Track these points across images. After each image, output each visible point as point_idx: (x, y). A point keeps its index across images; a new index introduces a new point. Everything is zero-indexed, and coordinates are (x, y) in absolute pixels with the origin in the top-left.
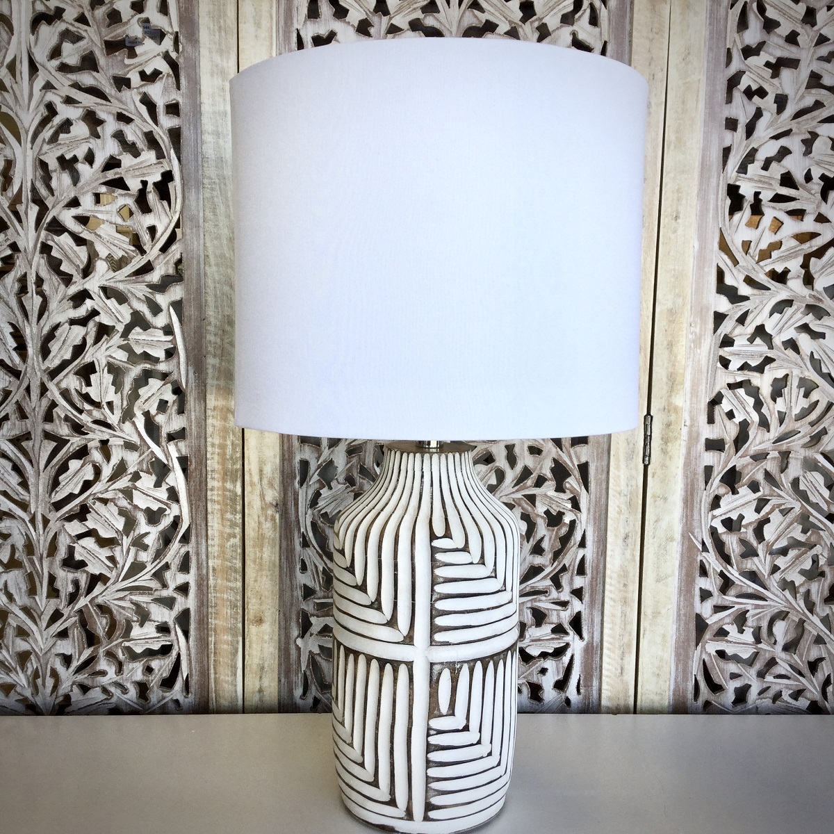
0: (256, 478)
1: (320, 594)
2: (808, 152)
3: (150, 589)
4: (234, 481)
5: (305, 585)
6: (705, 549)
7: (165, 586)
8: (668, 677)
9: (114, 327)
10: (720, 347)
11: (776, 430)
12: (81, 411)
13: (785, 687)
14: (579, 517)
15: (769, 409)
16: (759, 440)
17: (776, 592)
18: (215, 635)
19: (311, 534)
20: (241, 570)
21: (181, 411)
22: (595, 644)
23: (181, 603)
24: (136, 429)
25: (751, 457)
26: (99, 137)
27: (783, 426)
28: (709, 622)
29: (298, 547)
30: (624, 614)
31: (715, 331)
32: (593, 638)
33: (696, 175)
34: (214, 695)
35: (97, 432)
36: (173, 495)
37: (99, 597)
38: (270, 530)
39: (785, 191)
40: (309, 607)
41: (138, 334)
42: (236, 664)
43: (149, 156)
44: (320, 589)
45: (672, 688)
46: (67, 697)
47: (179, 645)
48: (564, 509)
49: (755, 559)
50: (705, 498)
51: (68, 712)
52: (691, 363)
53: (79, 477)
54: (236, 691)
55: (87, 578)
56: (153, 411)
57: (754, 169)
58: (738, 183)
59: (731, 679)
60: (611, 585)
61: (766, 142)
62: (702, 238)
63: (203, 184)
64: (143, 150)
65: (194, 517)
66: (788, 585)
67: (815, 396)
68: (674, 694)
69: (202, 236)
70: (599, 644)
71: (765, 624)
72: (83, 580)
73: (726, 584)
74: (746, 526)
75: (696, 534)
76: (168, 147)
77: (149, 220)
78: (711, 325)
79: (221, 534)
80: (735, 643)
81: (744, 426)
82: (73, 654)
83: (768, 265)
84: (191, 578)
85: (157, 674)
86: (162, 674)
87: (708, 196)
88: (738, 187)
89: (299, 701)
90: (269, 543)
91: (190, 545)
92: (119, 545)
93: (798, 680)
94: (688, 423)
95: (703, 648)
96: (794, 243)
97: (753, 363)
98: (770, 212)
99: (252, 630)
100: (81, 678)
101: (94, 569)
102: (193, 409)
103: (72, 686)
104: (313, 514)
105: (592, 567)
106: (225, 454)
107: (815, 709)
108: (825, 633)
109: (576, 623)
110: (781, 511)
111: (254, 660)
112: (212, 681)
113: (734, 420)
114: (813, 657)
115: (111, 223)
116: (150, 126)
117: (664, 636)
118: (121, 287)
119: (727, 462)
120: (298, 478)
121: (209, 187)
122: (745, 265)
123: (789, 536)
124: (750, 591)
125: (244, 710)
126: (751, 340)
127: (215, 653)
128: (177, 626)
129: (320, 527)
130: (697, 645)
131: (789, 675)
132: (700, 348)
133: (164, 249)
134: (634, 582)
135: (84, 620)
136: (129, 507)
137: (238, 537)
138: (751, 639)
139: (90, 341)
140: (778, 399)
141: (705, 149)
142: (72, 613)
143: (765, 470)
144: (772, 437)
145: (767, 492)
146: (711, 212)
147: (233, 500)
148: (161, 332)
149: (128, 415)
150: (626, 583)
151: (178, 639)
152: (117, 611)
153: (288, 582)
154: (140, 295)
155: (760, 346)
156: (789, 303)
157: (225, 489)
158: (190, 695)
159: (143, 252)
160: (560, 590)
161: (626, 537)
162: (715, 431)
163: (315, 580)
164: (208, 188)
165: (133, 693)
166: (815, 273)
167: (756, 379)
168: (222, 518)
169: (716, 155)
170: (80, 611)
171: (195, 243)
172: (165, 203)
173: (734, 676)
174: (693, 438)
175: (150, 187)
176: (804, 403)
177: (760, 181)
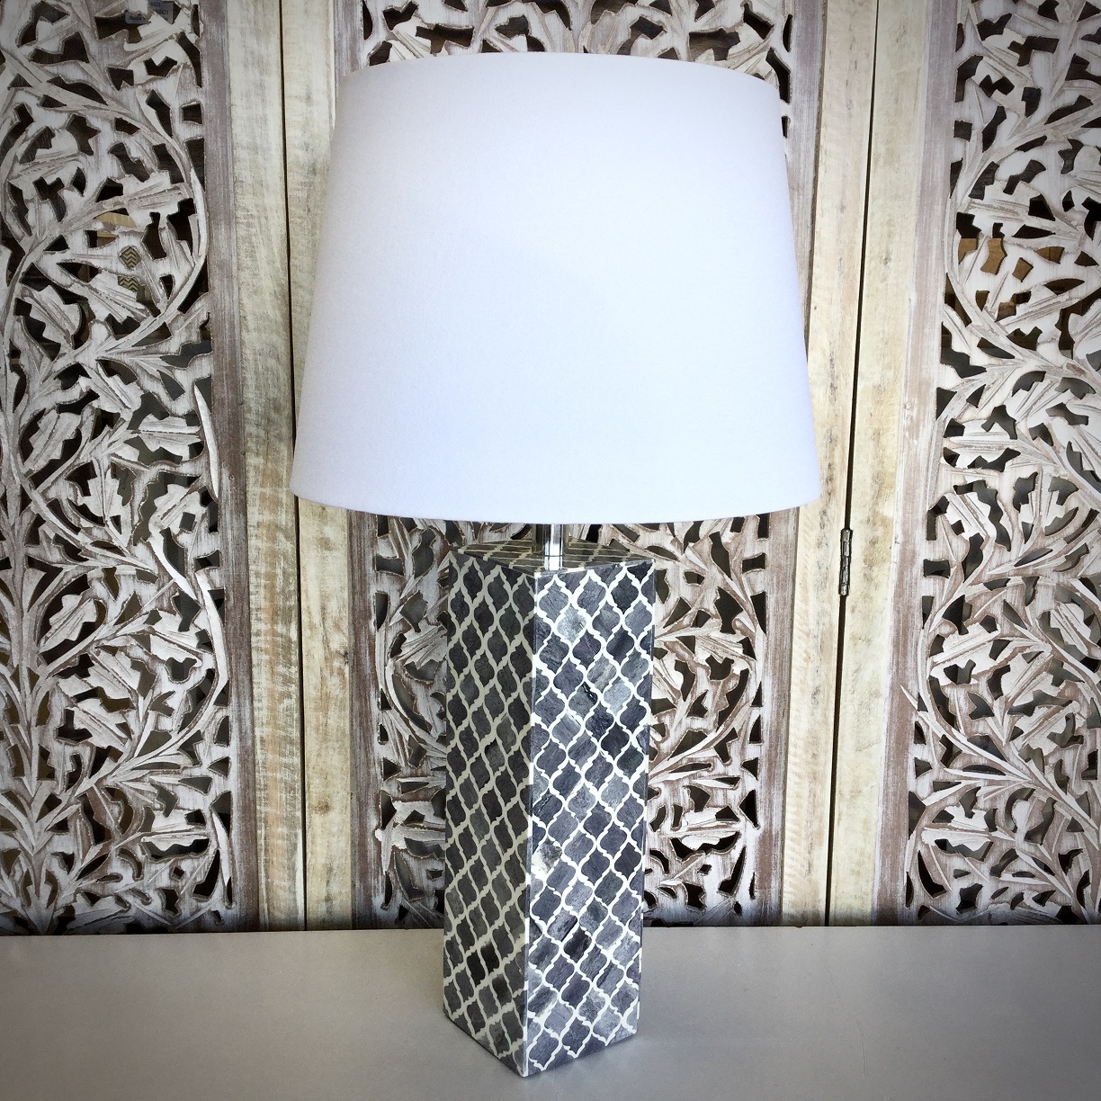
0: (317, 619)
1: (406, 770)
2: (1067, 168)
3: (178, 766)
4: (287, 623)
5: (386, 761)
6: (922, 707)
7: (196, 761)
8: (871, 875)
9: (118, 414)
10: (945, 437)
11: (1019, 548)
12: (76, 530)
13: (1028, 889)
14: (753, 666)
15: (1010, 520)
16: (995, 562)
17: (1017, 763)
18: (266, 827)
19: (392, 692)
20: (299, 741)
21: (213, 528)
22: (774, 833)
23: (219, 785)
24: (153, 553)
25: (986, 584)
26: (90, 152)
27: (1030, 542)
28: (926, 802)
29: (375, 709)
30: (813, 794)
31: (938, 414)
32: (771, 825)
33: (914, 200)
34: (266, 906)
35: (98, 557)
36: (205, 642)
37: (109, 777)
38: (339, 688)
39: (1036, 222)
40: (391, 788)
41: (153, 424)
42: (294, 864)
43: (161, 179)
44: (406, 764)
45: (876, 890)
46: (69, 909)
47: (217, 840)
48: (733, 655)
49: (989, 719)
50: (923, 639)
51: (72, 929)
52: (905, 458)
53: (76, 618)
54: (295, 900)
55: (92, 751)
56: (175, 529)
57: (994, 192)
58: (971, 212)
59: (956, 877)
60: (795, 755)
61: (1009, 155)
62: (921, 289)
63: (236, 217)
64: (152, 171)
65: (234, 671)
66: (1031, 754)
67: (1072, 502)
68: (879, 898)
69: (236, 288)
70: (780, 833)
71: (1001, 806)
72: (87, 756)
73: (949, 755)
74: (978, 677)
75: (909, 687)
76: (187, 167)
77: (163, 267)
78: (932, 406)
79: (271, 694)
80: (962, 830)
81: (976, 542)
82: (76, 853)
83: (1010, 324)
84: (231, 751)
85: (189, 879)
86: (195, 879)
87: (930, 230)
88: (972, 217)
89: (379, 911)
90: (336, 705)
91: (230, 708)
92: (133, 708)
93: (1047, 880)
94: (899, 540)
95: (919, 836)
96: (1048, 293)
97: (990, 458)
98: (1016, 252)
99: (315, 820)
100: (87, 884)
101: (100, 740)
102: (229, 526)
103: (75, 895)
104: (395, 665)
105: (771, 732)
106: (273, 586)
107: (1067, 916)
108: (1083, 817)
109: (749, 805)
110: (1025, 656)
111: (318, 860)
112: (263, 887)
113: (963, 534)
114: (1065, 849)
115: (111, 272)
116: (162, 137)
117: (866, 822)
118: (127, 360)
119: (952, 593)
120: (374, 618)
121: (245, 221)
122: (980, 324)
123: (1035, 690)
124: (982, 762)
125: (307, 926)
126: (987, 427)
127: (266, 850)
128: (214, 815)
129: (405, 683)
130: (910, 832)
131: (1033, 872)
132: (917, 438)
133: (185, 308)
134: (826, 752)
135: (88, 810)
136: (146, 658)
137: (294, 696)
138: (983, 826)
139: (86, 434)
140: (1023, 507)
141: (927, 166)
142: (73, 800)
143: (1005, 601)
144: (1013, 558)
145: (1006, 632)
146: (934, 252)
147: (287, 649)
148: (183, 422)
149: (141, 534)
150: (815, 752)
151: (215, 832)
152: (134, 796)
153: (364, 757)
154: (154, 371)
155: (999, 436)
156: (1039, 375)
157: (274, 634)
158: (233, 905)
159: (156, 312)
160: (728, 763)
161: (817, 691)
162: (937, 549)
163: (398, 753)
164: (242, 223)
165: (157, 904)
166: (1076, 334)
167: (993, 479)
168: (273, 673)
169: (941, 172)
170: (84, 796)
171: (227, 297)
172: (185, 244)
173: (960, 874)
174: (906, 560)
175: (163, 222)
176: (1059, 512)
177: (1002, 209)
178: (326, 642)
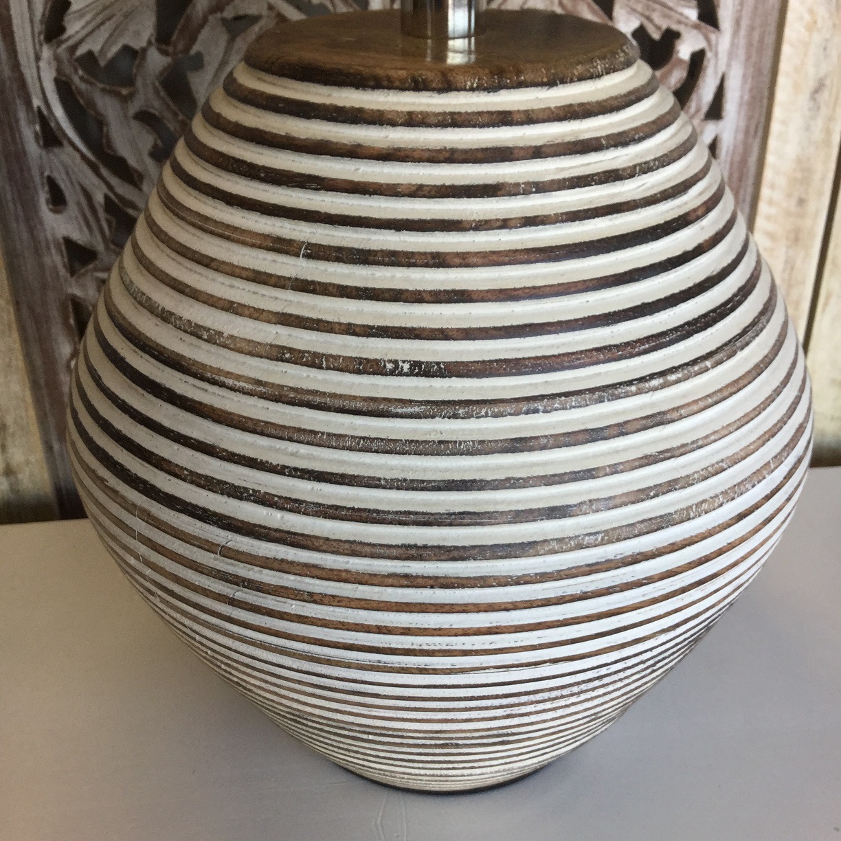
1: (107, 257)
5: (68, 242)
14: (714, 42)
19: (59, 112)
44: (107, 248)
48: (679, 22)
60: (770, 203)
104: (57, 58)
129: (80, 92)
150: (804, 196)
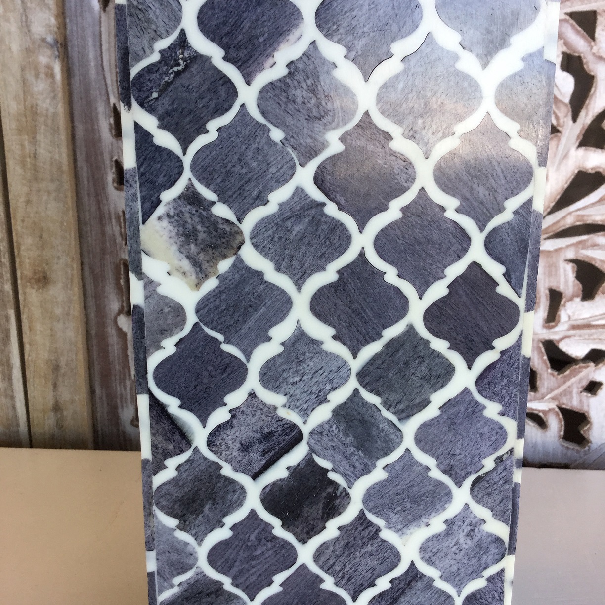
54: (14, 408)
90: (46, 125)
99: (31, 296)
125: (32, 443)
153: (94, 208)
178: (25, 25)
